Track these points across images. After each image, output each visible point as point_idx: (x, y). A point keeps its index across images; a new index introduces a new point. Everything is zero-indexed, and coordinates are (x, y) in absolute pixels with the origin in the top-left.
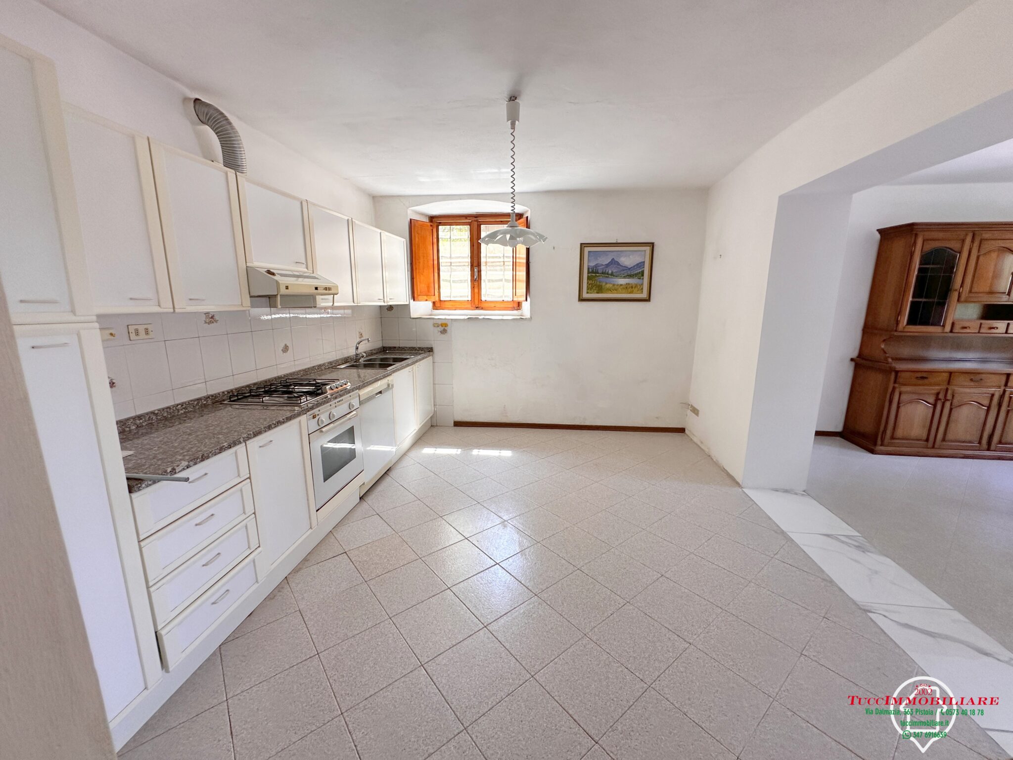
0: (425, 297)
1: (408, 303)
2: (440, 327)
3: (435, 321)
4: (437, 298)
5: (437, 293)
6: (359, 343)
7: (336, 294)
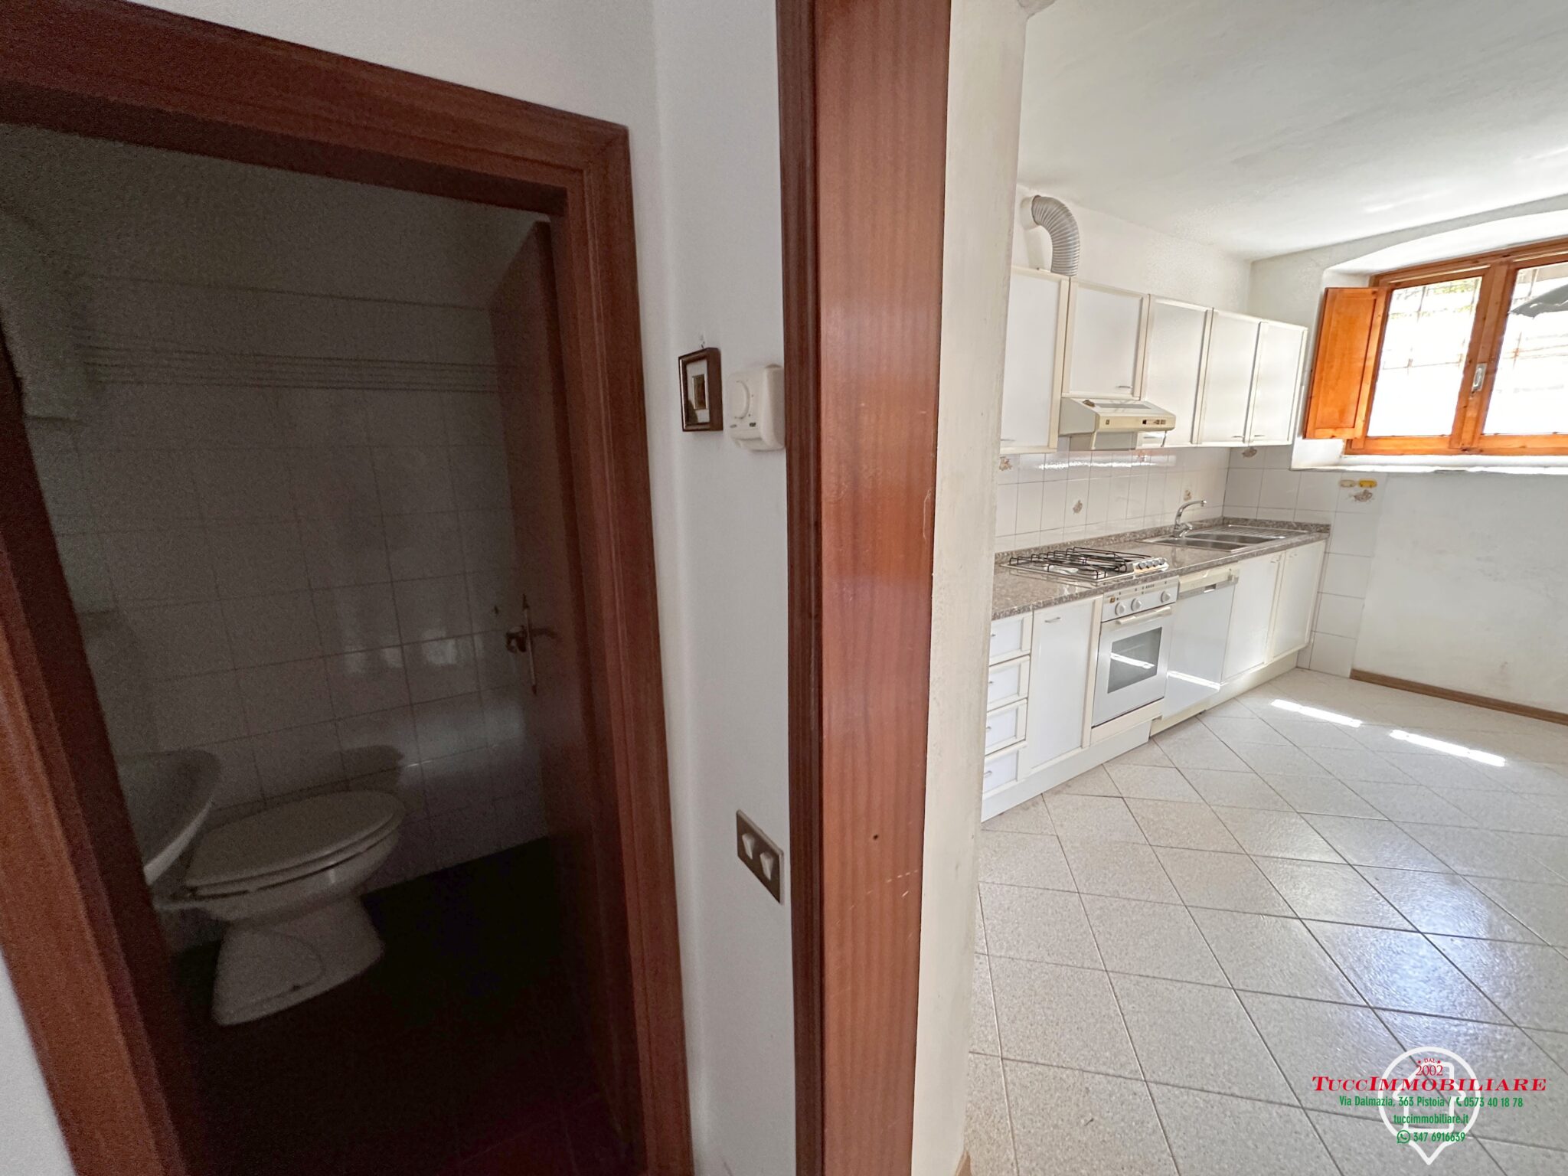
0: (1331, 432)
1: (1290, 443)
2: (1357, 487)
3: (1345, 476)
4: (1358, 432)
5: (1360, 423)
6: (1184, 508)
7: (1171, 429)
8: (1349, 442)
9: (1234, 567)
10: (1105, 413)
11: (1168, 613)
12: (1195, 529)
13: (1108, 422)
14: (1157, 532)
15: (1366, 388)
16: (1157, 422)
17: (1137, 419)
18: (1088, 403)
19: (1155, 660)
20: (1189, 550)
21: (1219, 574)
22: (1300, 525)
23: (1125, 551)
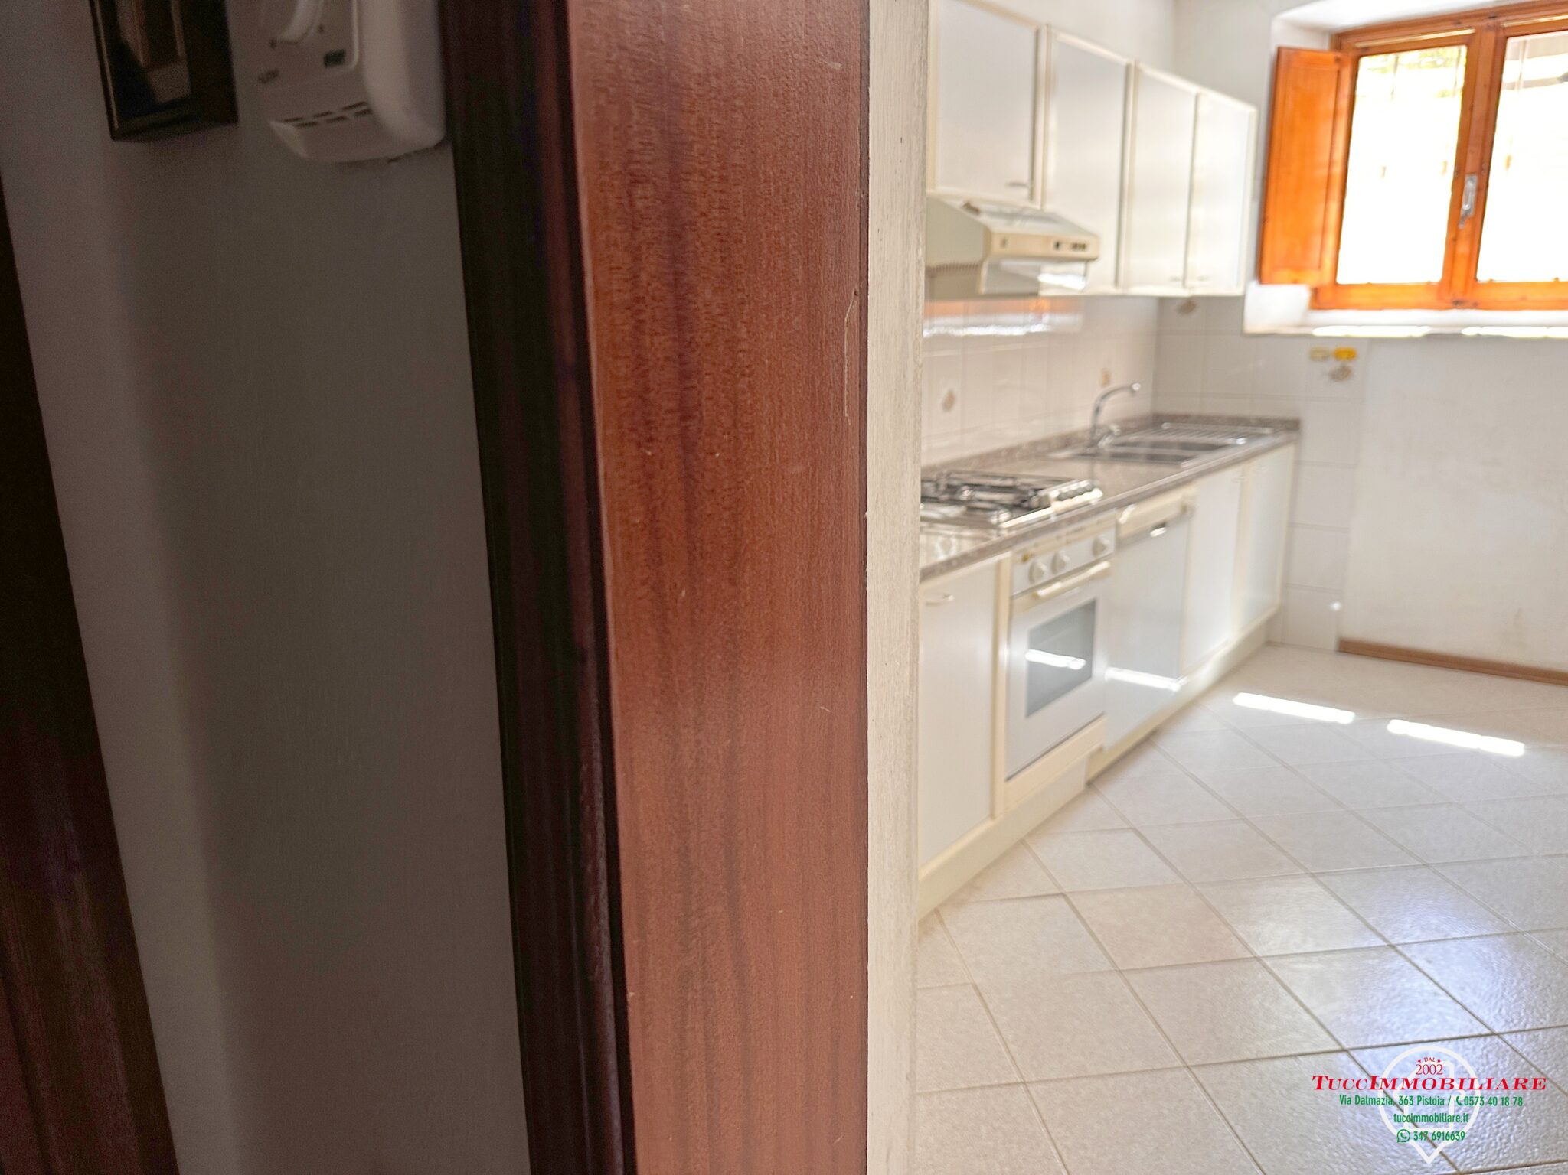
0: (1292, 275)
1: (1240, 291)
2: (1332, 360)
3: (1314, 342)
4: (1327, 278)
5: (1328, 262)
6: (1105, 397)
7: (1094, 259)
8: (1316, 292)
9: (1189, 491)
10: (998, 226)
11: (1104, 574)
12: (1125, 431)
13: (1004, 243)
14: (1066, 441)
15: (1334, 207)
16: (1075, 246)
17: (1047, 239)
18: (971, 208)
19: (1087, 654)
20: (1118, 468)
21: (1166, 504)
22: (1264, 422)
23: (1028, 474)
